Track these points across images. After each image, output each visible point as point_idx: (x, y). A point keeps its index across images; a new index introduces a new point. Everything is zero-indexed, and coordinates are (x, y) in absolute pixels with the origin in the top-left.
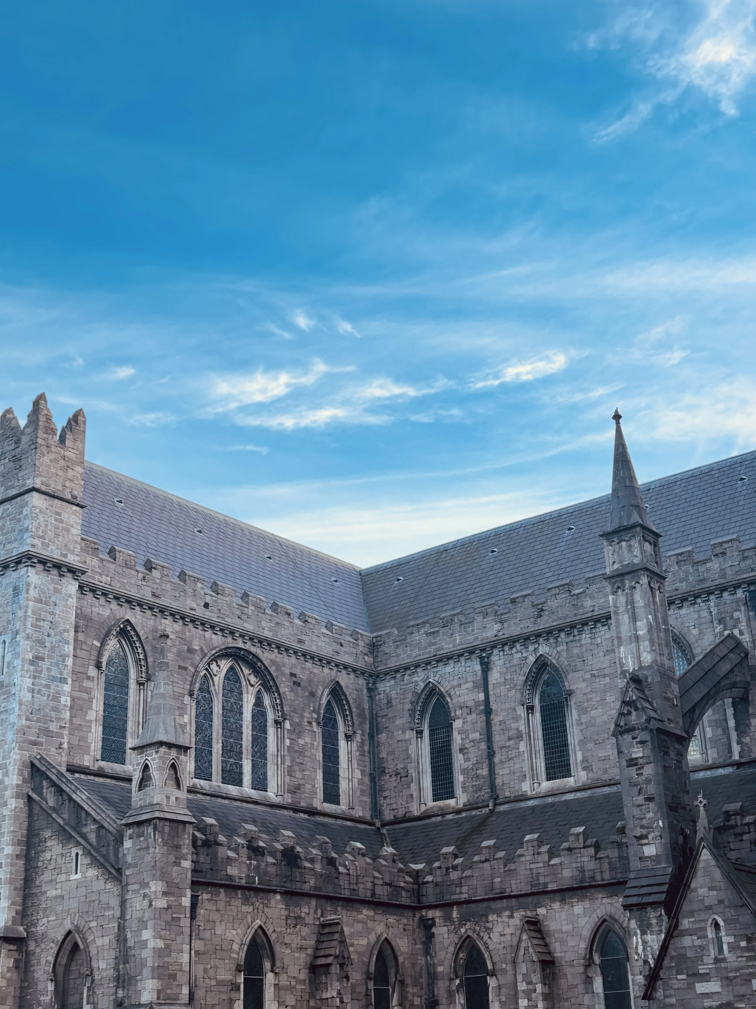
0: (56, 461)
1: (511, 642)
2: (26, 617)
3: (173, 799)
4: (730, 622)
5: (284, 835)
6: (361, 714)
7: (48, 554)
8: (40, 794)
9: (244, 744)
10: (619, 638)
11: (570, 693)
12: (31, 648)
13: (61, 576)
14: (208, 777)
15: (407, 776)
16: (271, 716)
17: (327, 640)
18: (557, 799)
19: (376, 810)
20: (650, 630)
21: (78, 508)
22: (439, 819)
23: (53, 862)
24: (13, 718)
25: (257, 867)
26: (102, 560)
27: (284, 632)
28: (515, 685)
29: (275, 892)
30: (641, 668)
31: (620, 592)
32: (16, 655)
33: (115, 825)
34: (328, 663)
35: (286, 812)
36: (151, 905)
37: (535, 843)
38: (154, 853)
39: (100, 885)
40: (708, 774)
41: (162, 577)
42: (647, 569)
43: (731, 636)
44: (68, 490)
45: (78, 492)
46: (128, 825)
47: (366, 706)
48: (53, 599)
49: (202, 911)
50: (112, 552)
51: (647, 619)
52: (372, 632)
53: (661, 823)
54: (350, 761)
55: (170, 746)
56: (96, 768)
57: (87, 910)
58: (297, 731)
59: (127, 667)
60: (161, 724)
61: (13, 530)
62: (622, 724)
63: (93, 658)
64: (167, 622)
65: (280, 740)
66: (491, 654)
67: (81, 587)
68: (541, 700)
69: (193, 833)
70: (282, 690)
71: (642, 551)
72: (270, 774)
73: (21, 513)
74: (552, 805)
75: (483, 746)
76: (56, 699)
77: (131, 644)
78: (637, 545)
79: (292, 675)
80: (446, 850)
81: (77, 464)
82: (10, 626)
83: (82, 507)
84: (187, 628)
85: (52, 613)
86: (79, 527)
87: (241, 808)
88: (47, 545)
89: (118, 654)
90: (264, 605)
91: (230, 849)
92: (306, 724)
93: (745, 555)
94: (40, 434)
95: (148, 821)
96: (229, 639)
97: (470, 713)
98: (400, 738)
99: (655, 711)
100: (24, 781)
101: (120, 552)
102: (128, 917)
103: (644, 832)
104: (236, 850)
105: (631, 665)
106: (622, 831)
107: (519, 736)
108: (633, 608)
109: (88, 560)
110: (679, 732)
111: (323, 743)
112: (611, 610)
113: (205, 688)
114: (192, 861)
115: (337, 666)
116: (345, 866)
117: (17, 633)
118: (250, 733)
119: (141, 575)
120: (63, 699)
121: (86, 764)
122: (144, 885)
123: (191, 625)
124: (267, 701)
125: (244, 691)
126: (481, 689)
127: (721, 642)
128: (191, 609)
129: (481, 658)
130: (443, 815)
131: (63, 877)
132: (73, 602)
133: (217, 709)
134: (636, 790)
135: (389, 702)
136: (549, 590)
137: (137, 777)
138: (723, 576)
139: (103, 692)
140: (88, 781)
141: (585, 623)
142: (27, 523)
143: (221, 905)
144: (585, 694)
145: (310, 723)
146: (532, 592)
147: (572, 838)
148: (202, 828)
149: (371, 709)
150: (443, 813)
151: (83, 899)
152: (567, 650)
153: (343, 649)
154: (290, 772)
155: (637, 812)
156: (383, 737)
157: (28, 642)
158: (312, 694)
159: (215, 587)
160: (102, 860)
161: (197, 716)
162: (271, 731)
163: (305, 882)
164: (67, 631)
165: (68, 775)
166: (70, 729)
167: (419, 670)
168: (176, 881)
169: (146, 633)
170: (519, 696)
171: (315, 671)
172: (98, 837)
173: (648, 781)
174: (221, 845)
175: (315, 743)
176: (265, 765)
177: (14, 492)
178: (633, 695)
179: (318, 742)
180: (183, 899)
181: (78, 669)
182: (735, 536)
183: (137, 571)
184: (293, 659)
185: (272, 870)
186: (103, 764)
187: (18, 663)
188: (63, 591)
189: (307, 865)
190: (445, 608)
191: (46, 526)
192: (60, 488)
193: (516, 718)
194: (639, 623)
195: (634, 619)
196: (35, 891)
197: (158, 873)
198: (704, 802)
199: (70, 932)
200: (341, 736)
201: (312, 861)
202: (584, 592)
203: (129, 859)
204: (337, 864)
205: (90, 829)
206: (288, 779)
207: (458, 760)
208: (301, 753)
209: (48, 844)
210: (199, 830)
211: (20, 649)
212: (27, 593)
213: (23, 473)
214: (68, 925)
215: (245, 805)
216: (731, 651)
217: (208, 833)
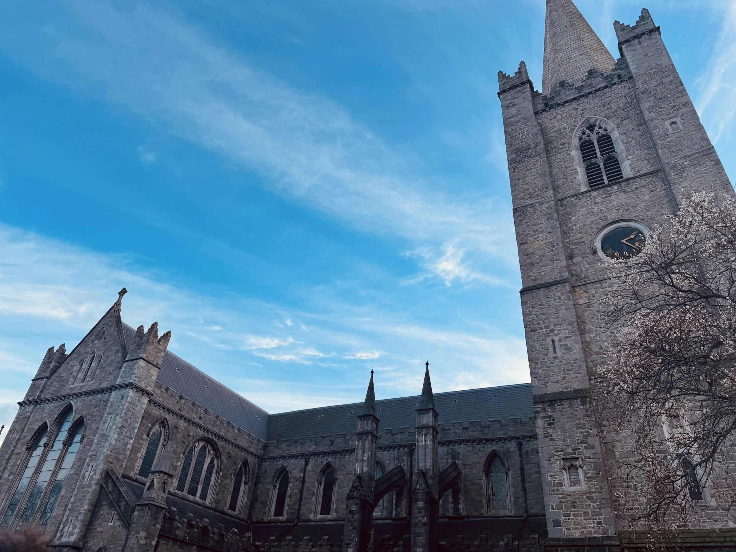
0: (154, 349)
1: (318, 454)
2: (123, 409)
3: (160, 497)
4: (401, 461)
5: (204, 520)
6: (253, 474)
7: (140, 385)
8: (107, 485)
9: (201, 478)
10: (356, 459)
11: (336, 479)
12: (121, 422)
13: (142, 395)
14: (182, 490)
15: (265, 504)
16: (215, 468)
17: (247, 441)
18: (322, 523)
19: (250, 516)
20: (368, 458)
21: (157, 369)
22: (274, 524)
23: (103, 516)
24: (105, 450)
25: (189, 533)
26: (162, 392)
27: (229, 434)
28: (316, 472)
29: (194, 545)
30: (362, 473)
31: (360, 441)
32: (114, 424)
33: (133, 504)
34: (245, 450)
35: (211, 511)
36: (138, 542)
37: (307, 541)
38: (146, 519)
39: (120, 529)
40: (382, 521)
41: (185, 403)
42: (372, 433)
43: (400, 466)
44: (156, 361)
45: (160, 363)
46: (138, 505)
47: (256, 471)
48: (137, 404)
49: (160, 548)
50: (167, 389)
51: (368, 453)
52: (266, 441)
53: (357, 539)
54: (244, 493)
55: (165, 473)
56: (135, 478)
57: (111, 539)
58: (225, 477)
59: (160, 438)
60: (164, 464)
61: (129, 373)
62: (350, 495)
63: (147, 431)
64: (182, 422)
65: (217, 480)
66: (310, 458)
67: (150, 401)
68: (325, 481)
69: (165, 513)
70: (223, 459)
71: (372, 425)
72: (209, 493)
73: (134, 366)
74: (320, 525)
75: (299, 496)
76: (126, 445)
77: (164, 428)
78: (370, 423)
79: (229, 453)
80: (272, 538)
81: (162, 351)
82: (116, 412)
83: (159, 369)
84: (190, 426)
85: (135, 410)
86: (156, 377)
87: (193, 506)
88: (140, 381)
89: (158, 431)
90: (224, 422)
91: (179, 523)
92: (229, 474)
93: (411, 434)
94: (151, 337)
95: (147, 505)
96: (206, 434)
97: (296, 481)
98: (267, 487)
99: (364, 492)
100: (102, 478)
101: (170, 389)
102: (127, 546)
103: (350, 542)
104: (182, 524)
105: (359, 471)
106: (342, 540)
107: (313, 494)
108: (364, 448)
109: (156, 391)
110: (372, 502)
111: (235, 484)
112: (356, 448)
113: (191, 452)
114: (162, 525)
115: (248, 452)
116: (228, 539)
117: (118, 415)
118: (205, 474)
119: (176, 401)
120: (128, 446)
121: (131, 475)
122: (138, 532)
123: (191, 425)
124: (215, 462)
125: (207, 456)
126: (303, 472)
127: (396, 468)
128: (194, 418)
129: (306, 459)
130: (276, 523)
131: (105, 523)
132: (144, 406)
133: (194, 461)
134: (350, 524)
135: (266, 471)
136: (338, 435)
137: (148, 484)
138: (401, 441)
139: (147, 446)
140: (130, 483)
141: (348, 451)
142: (135, 371)
143: (169, 547)
144: (342, 481)
145: (231, 474)
146: (331, 435)
147: (322, 541)
148: (170, 512)
149: (258, 473)
150: (277, 521)
151: (111, 534)
152: (339, 461)
153: (252, 446)
154: (218, 494)
155: (349, 533)
156: (260, 485)
157: (121, 419)
158: (235, 462)
159: (206, 411)
160: (123, 518)
161: (184, 463)
162: (214, 475)
163: (208, 543)
164: (139, 418)
165: (121, 479)
166: (128, 459)
167: (281, 460)
168: (152, 533)
169: (172, 425)
170: (317, 477)
171: (239, 453)
172: (125, 508)
173: (355, 521)
174: (176, 520)
175: (231, 483)
176: (208, 489)
177: (134, 358)
178: (357, 484)
179: (232, 484)
180: (153, 541)
181: (139, 434)
182: (408, 426)
183: (175, 399)
184: (231, 447)
185: (195, 535)
186: (138, 477)
187: (114, 427)
188: (142, 401)
189: (212, 535)
190: (297, 436)
191: (143, 373)
192: (153, 360)
193: (314, 486)
194: (365, 455)
195: (363, 452)
196: (92, 527)
197: (145, 528)
198: (374, 533)
199: (101, 548)
200: (243, 482)
201: (214, 534)
202: (350, 438)
203: (135, 520)
204: (225, 537)
205: (123, 504)
206: (216, 497)
207: (287, 500)
208: (224, 487)
209: (104, 507)
210: (168, 512)
211: (116, 422)
212: (126, 399)
213: (140, 351)
214: (101, 545)
215: (194, 505)
216: (399, 472)
217: (172, 514)
